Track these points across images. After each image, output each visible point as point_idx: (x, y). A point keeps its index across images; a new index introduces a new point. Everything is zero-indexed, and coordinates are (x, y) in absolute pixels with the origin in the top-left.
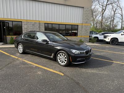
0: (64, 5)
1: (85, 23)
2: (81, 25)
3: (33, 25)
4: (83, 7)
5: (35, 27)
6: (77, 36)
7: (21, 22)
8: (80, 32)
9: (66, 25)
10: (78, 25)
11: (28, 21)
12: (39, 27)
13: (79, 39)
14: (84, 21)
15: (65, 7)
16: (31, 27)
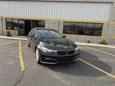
0: (86, 2)
1: (112, 21)
2: (108, 23)
3: (53, 23)
4: (112, 3)
5: (55, 25)
6: (101, 36)
7: (45, 21)
8: (105, 31)
9: (87, 23)
10: (103, 24)
11: (50, 20)
12: (59, 25)
13: (103, 40)
14: (111, 19)
15: (88, 4)
16: (51, 25)
